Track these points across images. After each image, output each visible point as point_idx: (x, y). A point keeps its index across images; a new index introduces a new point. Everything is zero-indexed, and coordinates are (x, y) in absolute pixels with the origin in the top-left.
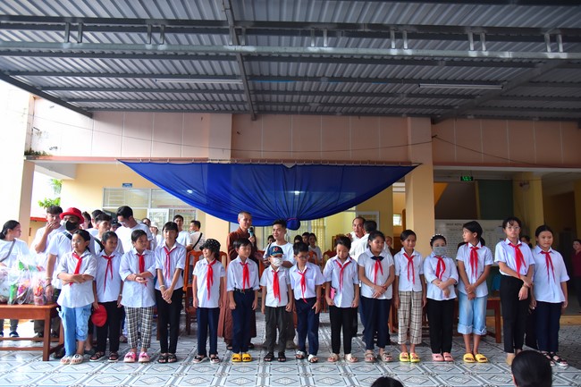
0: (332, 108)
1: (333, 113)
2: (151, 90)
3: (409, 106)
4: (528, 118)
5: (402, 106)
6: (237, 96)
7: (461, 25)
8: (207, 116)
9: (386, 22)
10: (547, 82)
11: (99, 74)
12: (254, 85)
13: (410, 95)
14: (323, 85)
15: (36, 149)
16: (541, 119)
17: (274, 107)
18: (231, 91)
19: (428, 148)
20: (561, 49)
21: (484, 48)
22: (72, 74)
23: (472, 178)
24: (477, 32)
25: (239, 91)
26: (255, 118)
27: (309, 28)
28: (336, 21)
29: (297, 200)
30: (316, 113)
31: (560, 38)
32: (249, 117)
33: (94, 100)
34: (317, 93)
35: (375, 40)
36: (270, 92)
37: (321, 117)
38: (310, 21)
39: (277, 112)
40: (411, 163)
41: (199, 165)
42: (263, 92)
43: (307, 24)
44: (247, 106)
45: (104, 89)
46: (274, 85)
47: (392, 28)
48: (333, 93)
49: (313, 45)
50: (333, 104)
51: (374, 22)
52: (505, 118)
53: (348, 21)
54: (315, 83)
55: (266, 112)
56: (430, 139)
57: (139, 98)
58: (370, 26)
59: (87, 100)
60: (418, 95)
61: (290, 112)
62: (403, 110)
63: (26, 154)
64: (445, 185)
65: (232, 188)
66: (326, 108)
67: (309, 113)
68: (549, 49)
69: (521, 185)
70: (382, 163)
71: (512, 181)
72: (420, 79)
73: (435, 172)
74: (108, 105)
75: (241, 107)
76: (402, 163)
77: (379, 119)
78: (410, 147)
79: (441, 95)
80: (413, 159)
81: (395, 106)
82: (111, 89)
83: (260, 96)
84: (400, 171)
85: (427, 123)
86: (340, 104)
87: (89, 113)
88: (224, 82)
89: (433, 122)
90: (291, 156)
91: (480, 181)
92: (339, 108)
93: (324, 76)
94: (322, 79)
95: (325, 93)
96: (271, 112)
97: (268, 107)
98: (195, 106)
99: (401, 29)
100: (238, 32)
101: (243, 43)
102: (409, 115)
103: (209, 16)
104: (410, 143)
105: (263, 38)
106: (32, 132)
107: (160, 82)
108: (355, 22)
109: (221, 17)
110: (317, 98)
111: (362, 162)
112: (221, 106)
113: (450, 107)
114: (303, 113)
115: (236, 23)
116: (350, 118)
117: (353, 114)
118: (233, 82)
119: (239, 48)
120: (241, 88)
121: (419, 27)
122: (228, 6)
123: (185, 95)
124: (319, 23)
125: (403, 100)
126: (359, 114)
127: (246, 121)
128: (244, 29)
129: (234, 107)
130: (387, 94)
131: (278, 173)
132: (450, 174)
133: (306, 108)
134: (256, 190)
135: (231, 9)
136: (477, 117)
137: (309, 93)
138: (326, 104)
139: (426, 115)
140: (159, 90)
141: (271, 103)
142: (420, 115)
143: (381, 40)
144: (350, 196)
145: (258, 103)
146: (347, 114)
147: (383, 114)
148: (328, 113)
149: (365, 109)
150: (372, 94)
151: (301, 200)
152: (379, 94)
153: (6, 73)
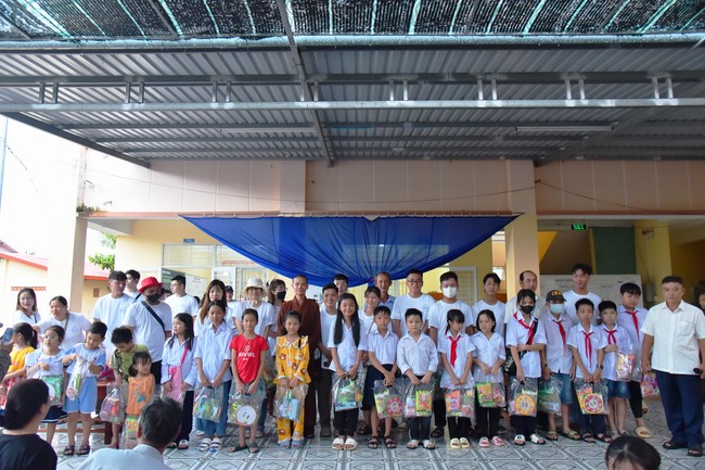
0: (419, 153)
1: (420, 157)
2: (215, 139)
3: (507, 148)
4: (648, 158)
5: (500, 148)
6: (311, 144)
7: (555, 71)
8: (278, 164)
10: (665, 120)
11: (158, 125)
12: (330, 132)
13: (507, 137)
14: (408, 130)
15: (88, 204)
16: (664, 158)
17: (353, 153)
18: (303, 138)
19: (531, 196)
20: (671, 95)
21: (583, 96)
22: (128, 125)
23: (585, 226)
24: (574, 77)
25: (312, 138)
26: (332, 164)
27: (388, 79)
28: (417, 70)
29: (380, 255)
30: (400, 157)
31: (669, 81)
32: (325, 163)
33: (152, 150)
34: (400, 138)
35: (462, 86)
36: (347, 138)
37: (407, 162)
38: (389, 72)
39: (357, 158)
40: (511, 213)
41: (269, 219)
42: (340, 138)
43: (385, 75)
44: (323, 152)
45: (162, 139)
46: (352, 132)
47: (479, 77)
48: (417, 138)
49: (392, 98)
50: (420, 148)
51: (458, 71)
52: (620, 158)
53: (431, 71)
54: (397, 129)
55: (343, 158)
56: (533, 185)
57: (202, 147)
58: (455, 75)
59: (144, 150)
60: (517, 137)
61: (371, 157)
62: (501, 153)
63: (79, 210)
64: (554, 234)
65: (307, 243)
66: (412, 153)
67: (393, 157)
68: (657, 95)
69: (644, 233)
70: (477, 213)
71: (633, 228)
72: (518, 121)
73: (539, 222)
74: (169, 154)
75: (316, 154)
76: (500, 213)
77: (474, 162)
78: (509, 194)
79: (544, 137)
80: (512, 208)
81: (491, 148)
82: (171, 139)
83: (337, 143)
84: (499, 222)
85: (529, 165)
86: (427, 148)
87: (146, 163)
88: (297, 131)
89: (537, 164)
90: (374, 208)
91: (595, 229)
92: (426, 153)
93: (407, 121)
94: (405, 124)
95: (410, 137)
96: (350, 157)
97: (346, 153)
98: (264, 153)
99: (489, 78)
101: (316, 98)
102: (507, 157)
103: (279, 71)
104: (509, 189)
105: (338, 89)
106: (85, 184)
107: (226, 131)
108: (437, 71)
110: (401, 143)
111: (455, 213)
112: (294, 154)
113: (555, 148)
114: (386, 157)
116: (440, 162)
117: (443, 158)
118: (306, 131)
119: (312, 104)
120: (315, 135)
121: (509, 74)
122: (299, 62)
123: (254, 143)
124: (398, 74)
125: (499, 141)
126: (451, 158)
127: (321, 169)
129: (309, 154)
130: (482, 137)
131: (358, 227)
132: (559, 223)
133: (389, 153)
134: (334, 247)
135: (302, 64)
136: (589, 158)
137: (392, 138)
138: (411, 148)
139: (528, 157)
140: (224, 138)
141: (348, 148)
142: (522, 157)
143: (468, 86)
144: (443, 250)
145: (334, 148)
146: (436, 158)
147: (478, 158)
148: (414, 158)
149: (456, 153)
150: (464, 137)
151: (386, 256)
152: (472, 137)
153: (59, 127)
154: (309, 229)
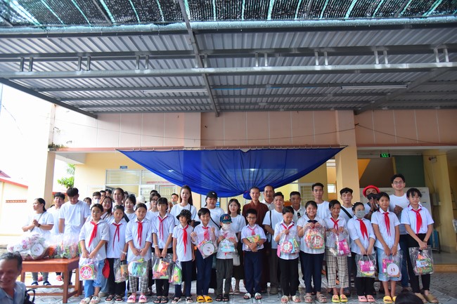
0: (276, 106)
1: (278, 109)
2: (140, 98)
3: (336, 102)
4: (431, 108)
5: (330, 102)
6: (204, 100)
7: (368, 45)
8: (182, 115)
9: (311, 46)
10: (442, 81)
11: (102, 89)
12: (216, 92)
13: (335, 95)
14: (268, 91)
15: (56, 143)
16: (442, 108)
17: (232, 107)
18: (199, 96)
19: (352, 134)
20: (447, 60)
21: (387, 62)
22: (83, 89)
23: (389, 155)
24: (380, 49)
25: (205, 97)
26: (218, 114)
27: (254, 53)
28: (274, 47)
29: (252, 175)
30: (264, 109)
31: (446, 51)
32: (213, 114)
33: (98, 106)
34: (264, 96)
35: (305, 58)
36: (228, 96)
37: (269, 113)
38: (255, 47)
39: (235, 110)
40: (339, 146)
41: (177, 152)
42: (223, 96)
43: (252, 50)
44: (212, 107)
45: (105, 98)
46: (231, 91)
47: (315, 50)
48: (275, 95)
49: (257, 65)
50: (277, 103)
51: (302, 46)
52: (413, 108)
53: (283, 47)
54: (261, 89)
55: (226, 110)
56: (354, 127)
57: (131, 104)
58: (299, 49)
59: (93, 106)
60: (341, 94)
61: (245, 110)
62: (331, 105)
63: (50, 147)
64: (369, 160)
65: (202, 167)
66: (272, 106)
67: (259, 110)
68: (438, 60)
69: (430, 159)
70: (317, 146)
71: (422, 156)
72: (342, 83)
73: (358, 151)
74: (109, 109)
75: (207, 107)
76: (332, 146)
77: (313, 112)
78: (338, 133)
79: (360, 94)
80: (340, 143)
81: (325, 102)
82: (111, 98)
83: (221, 100)
84: (332, 152)
85: (351, 113)
86: (282, 103)
87: (94, 115)
88: (194, 91)
89: (356, 113)
90: (247, 143)
91: (396, 157)
92: (281, 106)
93: (268, 83)
94: (267, 86)
95: (270, 95)
96: (230, 110)
97: (228, 107)
98: (173, 108)
99: (322, 50)
100: (202, 58)
101: (206, 66)
102: (336, 108)
103: (181, 48)
104: (338, 130)
105: (221, 60)
106: (54, 130)
107: (147, 92)
108: (288, 47)
109: (189, 48)
110: (265, 99)
111: (301, 146)
112: (193, 107)
113: (367, 102)
114: (254, 110)
115: (200, 51)
116: (291, 112)
117: (293, 109)
118: (200, 91)
119: (202, 70)
120: (207, 94)
121: (336, 48)
122: (194, 41)
123: (166, 101)
124: (261, 49)
125: (330, 98)
126: (298, 110)
127: (211, 117)
128: (206, 56)
129: (202, 107)
130: (318, 95)
131: (236, 156)
132: (372, 152)
133: (257, 107)
134: (221, 171)
135: (196, 42)
136: (391, 108)
137: (258, 96)
138: (271, 103)
139: (350, 108)
140: (146, 97)
141: (229, 104)
142: (345, 109)
143: (309, 58)
144: (294, 172)
145: (220, 104)
146: (288, 110)
147: (316, 109)
148: (273, 110)
149: (301, 106)
150: (306, 95)
151: (255, 176)
152: (312, 95)
153: (36, 90)
154: (203, 158)
